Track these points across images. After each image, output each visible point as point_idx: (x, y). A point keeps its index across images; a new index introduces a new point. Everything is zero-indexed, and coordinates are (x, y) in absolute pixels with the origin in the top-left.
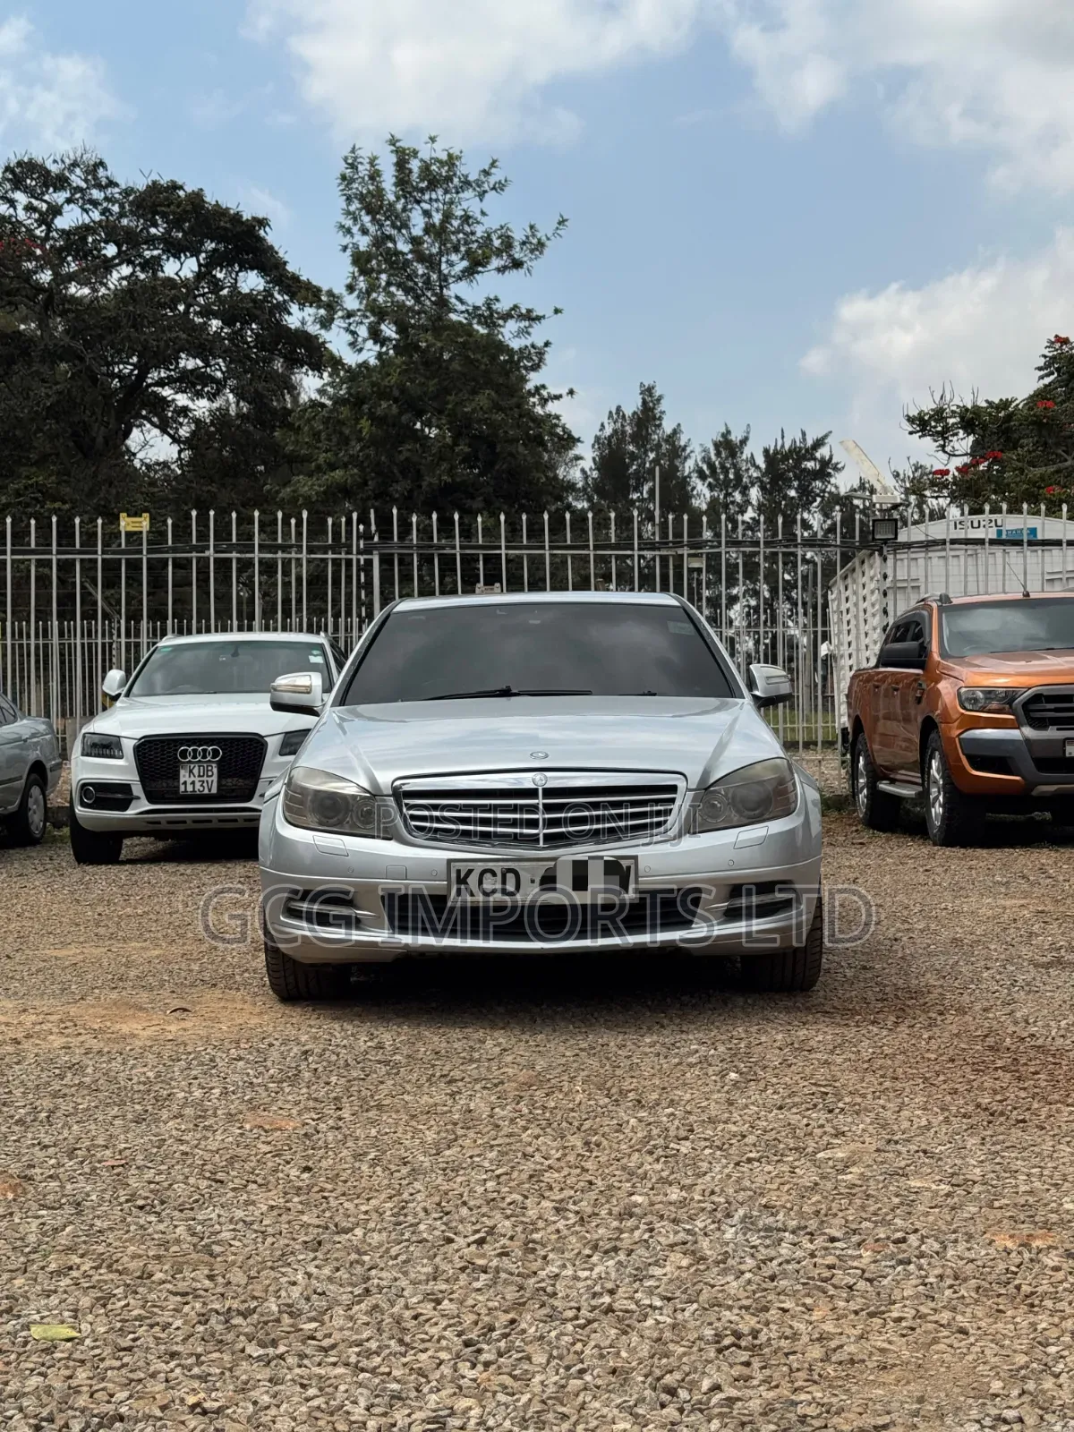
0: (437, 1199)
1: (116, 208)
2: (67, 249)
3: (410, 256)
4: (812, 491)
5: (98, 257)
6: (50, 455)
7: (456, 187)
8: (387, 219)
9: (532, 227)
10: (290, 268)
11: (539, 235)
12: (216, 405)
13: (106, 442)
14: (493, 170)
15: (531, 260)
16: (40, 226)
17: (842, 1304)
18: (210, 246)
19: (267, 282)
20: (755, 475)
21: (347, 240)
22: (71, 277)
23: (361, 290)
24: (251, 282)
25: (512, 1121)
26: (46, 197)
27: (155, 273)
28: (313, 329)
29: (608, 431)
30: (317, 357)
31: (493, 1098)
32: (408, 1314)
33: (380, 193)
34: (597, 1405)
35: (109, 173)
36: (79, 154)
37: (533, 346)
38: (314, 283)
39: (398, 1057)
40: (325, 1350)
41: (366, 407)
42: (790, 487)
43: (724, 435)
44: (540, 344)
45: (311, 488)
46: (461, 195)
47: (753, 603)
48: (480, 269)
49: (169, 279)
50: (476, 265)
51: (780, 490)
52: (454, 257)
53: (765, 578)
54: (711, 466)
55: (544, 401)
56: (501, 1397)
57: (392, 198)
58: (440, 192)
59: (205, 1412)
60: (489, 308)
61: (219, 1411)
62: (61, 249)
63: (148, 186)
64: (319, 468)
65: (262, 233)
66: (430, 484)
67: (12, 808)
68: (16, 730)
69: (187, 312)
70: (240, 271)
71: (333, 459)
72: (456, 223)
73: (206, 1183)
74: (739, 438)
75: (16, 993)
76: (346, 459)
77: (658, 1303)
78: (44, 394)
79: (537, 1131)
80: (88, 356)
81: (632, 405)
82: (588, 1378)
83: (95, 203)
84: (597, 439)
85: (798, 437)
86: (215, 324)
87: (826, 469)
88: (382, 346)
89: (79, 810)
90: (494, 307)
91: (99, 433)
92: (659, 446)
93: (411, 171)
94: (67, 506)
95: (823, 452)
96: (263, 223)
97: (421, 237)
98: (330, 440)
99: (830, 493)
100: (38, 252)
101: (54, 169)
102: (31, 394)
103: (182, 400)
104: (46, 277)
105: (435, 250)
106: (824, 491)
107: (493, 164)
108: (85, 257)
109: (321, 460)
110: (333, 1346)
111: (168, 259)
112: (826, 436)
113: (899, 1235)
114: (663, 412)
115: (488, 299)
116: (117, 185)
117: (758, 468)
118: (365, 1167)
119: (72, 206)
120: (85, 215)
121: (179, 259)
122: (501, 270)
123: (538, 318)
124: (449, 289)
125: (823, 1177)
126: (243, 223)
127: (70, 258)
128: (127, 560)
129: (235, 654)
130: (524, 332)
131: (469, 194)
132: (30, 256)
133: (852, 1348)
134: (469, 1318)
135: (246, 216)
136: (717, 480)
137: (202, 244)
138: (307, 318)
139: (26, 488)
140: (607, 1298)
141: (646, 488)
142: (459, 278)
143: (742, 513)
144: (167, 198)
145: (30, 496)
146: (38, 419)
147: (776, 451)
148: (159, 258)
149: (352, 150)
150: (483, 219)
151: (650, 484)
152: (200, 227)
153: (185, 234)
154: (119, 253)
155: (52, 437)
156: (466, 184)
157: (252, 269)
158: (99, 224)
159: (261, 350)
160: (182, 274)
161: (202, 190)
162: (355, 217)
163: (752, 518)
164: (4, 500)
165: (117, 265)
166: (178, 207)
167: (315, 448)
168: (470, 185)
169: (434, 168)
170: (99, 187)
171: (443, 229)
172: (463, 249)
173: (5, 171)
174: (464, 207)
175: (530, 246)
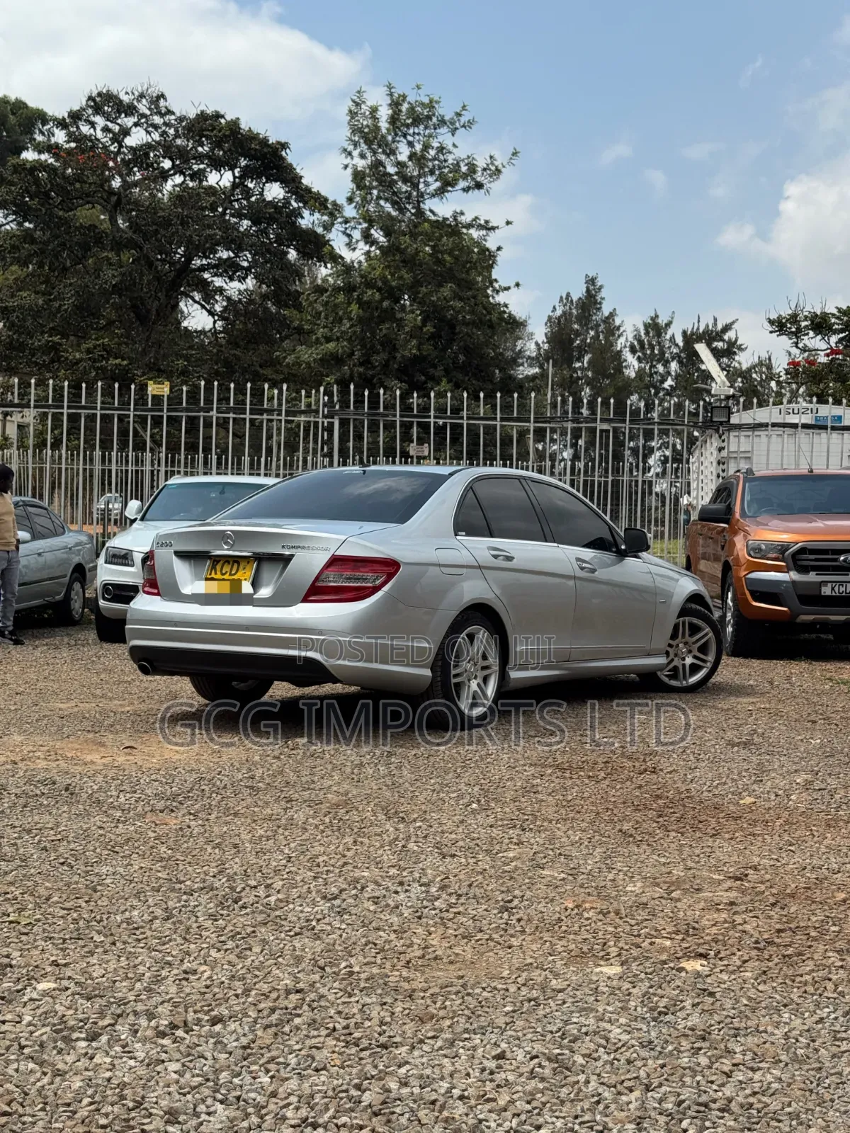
1: (172, 131)
2: (134, 161)
3: (395, 177)
5: (157, 169)
6: (114, 322)
7: (434, 125)
8: (380, 147)
9: (491, 157)
10: (304, 181)
11: (496, 163)
12: (243, 287)
14: (463, 112)
15: (490, 182)
16: (113, 144)
18: (243, 162)
19: (286, 192)
20: (675, 351)
21: (348, 161)
22: (135, 184)
23: (357, 202)
24: (274, 191)
26: (119, 121)
27: (201, 181)
28: (320, 230)
29: (559, 312)
30: (323, 251)
31: (311, 812)
33: (378, 128)
35: (168, 104)
36: (145, 87)
37: (488, 250)
38: (323, 194)
39: (260, 784)
41: (356, 294)
43: (652, 319)
44: (494, 248)
45: (311, 356)
46: (438, 131)
48: (450, 188)
49: (211, 187)
50: (447, 185)
51: (694, 364)
52: (430, 179)
54: (641, 342)
55: (496, 292)
57: (384, 131)
58: (422, 127)
60: (455, 219)
62: (129, 162)
63: (197, 115)
64: (317, 340)
65: (283, 153)
66: (403, 356)
67: (59, 597)
68: (65, 540)
69: (224, 213)
70: (267, 182)
71: (329, 334)
72: (432, 152)
73: (107, 852)
74: (665, 321)
75: (25, 731)
76: (339, 334)
78: (110, 276)
80: (146, 247)
81: (578, 292)
83: (156, 127)
84: (550, 318)
85: (711, 322)
86: (245, 223)
87: (732, 349)
88: (371, 246)
90: (459, 219)
91: (152, 305)
92: (598, 325)
93: (400, 111)
94: (125, 362)
95: (730, 335)
96: (284, 146)
97: (404, 163)
98: (327, 319)
100: (111, 164)
101: (126, 99)
102: (101, 274)
103: (218, 282)
104: (116, 184)
105: (415, 173)
106: (729, 366)
107: (464, 108)
108: (147, 169)
109: (319, 335)
111: (211, 172)
112: (733, 323)
114: (603, 299)
115: (455, 212)
116: (173, 113)
117: (677, 345)
118: (209, 848)
119: (138, 128)
120: (148, 136)
121: (220, 171)
122: (466, 190)
123: (493, 228)
124: (425, 203)
126: (269, 146)
127: (135, 169)
129: (222, 492)
130: (482, 240)
131: (444, 130)
132: (105, 167)
135: (272, 140)
136: (645, 354)
137: (238, 161)
138: (315, 221)
139: (95, 347)
140: (314, 923)
141: (586, 359)
142: (433, 196)
143: (663, 381)
144: (211, 125)
145: (98, 353)
146: (106, 294)
147: (692, 334)
148: (204, 170)
149: (359, 92)
150: (454, 150)
151: (590, 356)
152: (236, 148)
153: (225, 152)
154: (174, 166)
155: (117, 308)
156: (442, 122)
157: (276, 181)
158: (158, 143)
159: (280, 245)
160: (221, 183)
161: (238, 119)
162: (356, 145)
163: (671, 386)
164: (78, 355)
165: (172, 175)
166: (220, 131)
167: (316, 324)
168: (445, 123)
169: (418, 109)
170: (160, 114)
171: (422, 157)
172: (437, 173)
173: (88, 100)
174: (440, 140)
175: (489, 172)
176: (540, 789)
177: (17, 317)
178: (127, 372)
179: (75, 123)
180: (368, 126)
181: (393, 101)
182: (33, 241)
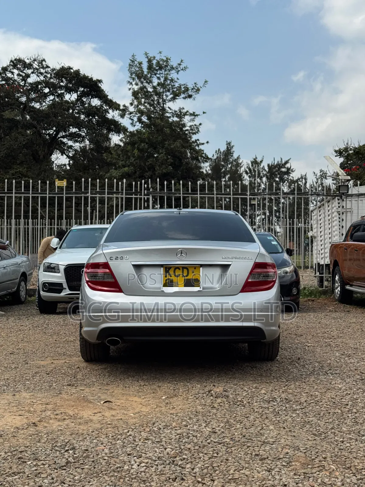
1: (49, 76)
2: (31, 90)
3: (152, 93)
4: (284, 179)
5: (42, 93)
6: (24, 161)
7: (169, 69)
8: (144, 80)
9: (195, 83)
10: (109, 97)
11: (197, 86)
12: (82, 145)
13: (44, 157)
14: (182, 63)
15: (195, 95)
16: (22, 81)
18: (81, 89)
19: (101, 102)
20: (265, 173)
21: (130, 87)
22: (33, 99)
23: (135, 105)
24: (96, 102)
26: (25, 71)
27: (62, 98)
28: (117, 119)
29: (215, 157)
30: (118, 128)
33: (143, 72)
35: (47, 63)
36: (36, 57)
38: (118, 102)
41: (136, 146)
42: (277, 177)
43: (255, 159)
44: (198, 124)
45: (117, 174)
46: (171, 72)
47: (263, 217)
48: (177, 97)
49: (67, 101)
50: (176, 96)
51: (273, 178)
52: (168, 93)
53: (268, 209)
54: (250, 169)
55: (198, 145)
57: (146, 73)
58: (163, 71)
60: (180, 111)
62: (29, 90)
63: (60, 68)
64: (119, 167)
65: (100, 85)
66: (159, 173)
67: (14, 290)
68: (16, 260)
69: (73, 112)
70: (92, 98)
71: (124, 164)
72: (169, 82)
74: (260, 160)
76: (129, 164)
78: (22, 140)
80: (38, 127)
81: (223, 148)
83: (42, 74)
85: (280, 160)
86: (82, 117)
87: (289, 171)
88: (142, 124)
89: (42, 293)
90: (182, 111)
91: (41, 154)
92: (232, 163)
93: (153, 64)
95: (288, 165)
96: (100, 81)
97: (156, 86)
98: (123, 157)
99: (290, 179)
100: (22, 90)
101: (28, 61)
102: (18, 140)
103: (70, 143)
104: (24, 99)
105: (161, 91)
106: (288, 179)
107: (182, 61)
108: (38, 93)
109: (120, 164)
111: (66, 94)
112: (289, 160)
114: (234, 151)
115: (180, 108)
116: (49, 67)
117: (265, 170)
119: (34, 74)
120: (38, 78)
121: (70, 94)
122: (184, 98)
123: (197, 115)
124: (166, 104)
126: (93, 81)
127: (32, 93)
128: (58, 197)
129: (101, 233)
130: (192, 120)
131: (173, 71)
132: (19, 92)
135: (94, 79)
136: (252, 174)
137: (79, 89)
138: (115, 115)
139: (16, 173)
141: (227, 177)
142: (170, 101)
143: (260, 186)
144: (67, 72)
145: (17, 175)
146: (20, 149)
147: (272, 165)
148: (63, 93)
149: (133, 56)
150: (178, 81)
151: (229, 176)
152: (78, 83)
153: (73, 85)
154: (50, 91)
155: (26, 154)
156: (172, 68)
157: (96, 98)
158: (43, 81)
160: (71, 99)
161: (79, 69)
162: (134, 79)
163: (263, 188)
165: (49, 95)
166: (71, 75)
167: (118, 160)
168: (173, 69)
169: (161, 62)
170: (43, 68)
171: (164, 84)
172: (171, 91)
173: (10, 62)
174: (171, 76)
175: (195, 90)
179: (5, 73)
180: (138, 71)
181: (148, 60)
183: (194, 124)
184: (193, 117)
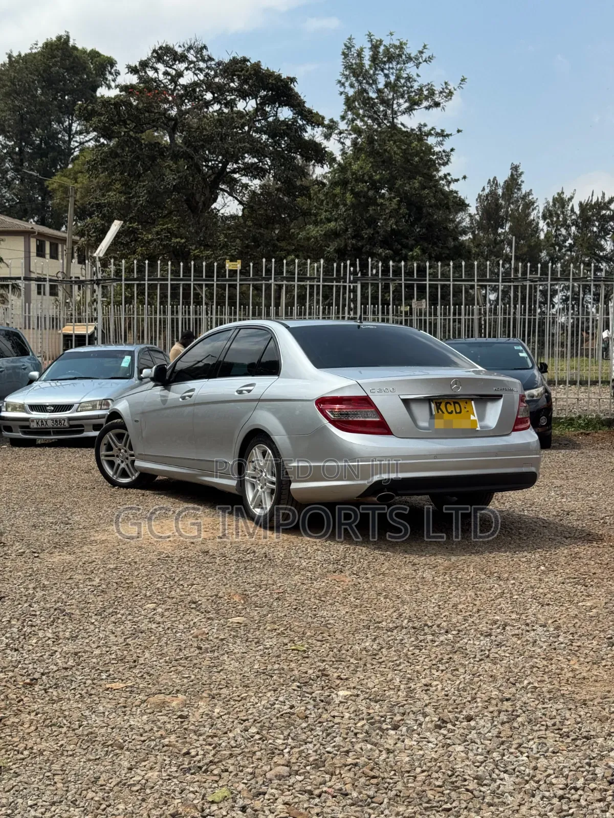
0: (414, 613)
1: (212, 73)
2: (185, 95)
3: (376, 101)
4: (607, 228)
5: (202, 100)
6: (174, 211)
7: (403, 61)
8: (364, 79)
9: (446, 83)
10: (306, 105)
11: (449, 87)
12: (263, 182)
13: (204, 204)
14: (425, 50)
15: (445, 101)
16: (171, 83)
17: (582, 659)
18: (263, 93)
19: (294, 114)
20: (574, 218)
21: (342, 89)
22: (188, 113)
23: (348, 120)
24: (285, 113)
25: (443, 583)
26: (175, 67)
27: (232, 108)
28: (320, 140)
29: (487, 191)
30: (320, 155)
31: (434, 573)
32: (410, 653)
33: (361, 65)
34: (485, 686)
35: (209, 53)
36: (192, 42)
37: (444, 151)
38: (321, 114)
40: (380, 663)
41: (349, 187)
42: (594, 225)
43: (559, 194)
44: (448, 150)
45: (317, 232)
46: (406, 65)
48: (416, 107)
49: (239, 112)
50: (414, 104)
51: (588, 227)
52: (401, 101)
54: (550, 212)
55: (449, 183)
56: (449, 682)
57: (367, 67)
58: (394, 63)
59: (341, 679)
60: (420, 130)
61: (347, 679)
62: (182, 96)
63: (230, 60)
64: (321, 221)
65: (292, 85)
66: (386, 231)
69: (249, 131)
70: (279, 107)
71: (329, 216)
72: (403, 81)
74: (568, 196)
76: (336, 216)
77: (508, 655)
78: (171, 178)
79: (455, 588)
80: (196, 157)
82: (481, 678)
83: (201, 70)
84: (480, 196)
85: (601, 196)
86: (264, 137)
90: (423, 129)
91: (200, 198)
92: (517, 201)
93: (379, 52)
94: (183, 241)
96: (293, 80)
97: (382, 89)
98: (328, 205)
100: (170, 98)
101: (179, 50)
102: (165, 178)
104: (174, 112)
105: (390, 97)
107: (425, 47)
108: (194, 100)
109: (323, 217)
110: (383, 662)
111: (239, 101)
113: (609, 636)
114: (522, 182)
115: (420, 124)
116: (213, 60)
117: (575, 213)
118: (382, 599)
119: (189, 71)
120: (195, 77)
121: (245, 100)
122: (427, 108)
123: (448, 135)
124: (397, 119)
125: (580, 613)
126: (282, 80)
127: (186, 101)
130: (440, 143)
131: (411, 64)
132: (166, 101)
133: (585, 674)
134: (433, 656)
135: (284, 76)
136: (552, 221)
137: (259, 92)
138: (315, 134)
139: (162, 230)
140: (487, 652)
141: (508, 225)
142: (404, 113)
143: (565, 241)
144: (241, 67)
145: (164, 234)
146: (168, 192)
147: (587, 204)
148: (235, 100)
149: (350, 39)
150: (418, 79)
151: (510, 224)
152: (258, 83)
153: (250, 87)
154: (214, 98)
155: (175, 201)
156: (410, 59)
157: (285, 105)
158: (203, 81)
159: (290, 151)
160: (246, 109)
161: (259, 62)
162: (347, 78)
163: (570, 244)
164: (150, 237)
165: (212, 104)
166: (247, 72)
167: (320, 209)
168: (412, 59)
169: (392, 50)
170: (204, 61)
171: (395, 85)
172: (406, 96)
173: (152, 53)
174: (408, 72)
175: (444, 94)
176: (581, 555)
177: (108, 210)
178: (185, 247)
179: (144, 69)
180: (356, 64)
181: (372, 45)
182: (117, 155)
183: (441, 150)
184: (440, 139)
